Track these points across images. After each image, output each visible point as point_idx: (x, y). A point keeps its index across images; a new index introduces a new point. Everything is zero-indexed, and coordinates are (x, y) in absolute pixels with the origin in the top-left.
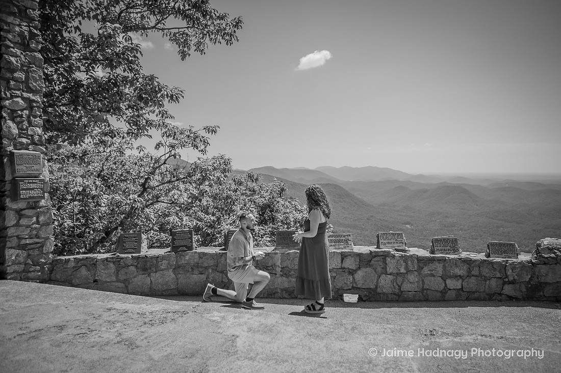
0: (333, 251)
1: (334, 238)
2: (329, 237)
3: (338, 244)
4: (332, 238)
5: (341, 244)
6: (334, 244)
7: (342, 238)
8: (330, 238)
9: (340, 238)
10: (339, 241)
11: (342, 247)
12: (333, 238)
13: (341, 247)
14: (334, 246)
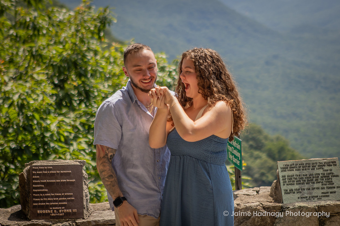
0: (297, 204)
1: (297, 173)
2: (284, 169)
3: (306, 186)
4: (290, 173)
5: (316, 185)
6: (297, 187)
7: (316, 171)
8: (287, 173)
9: (311, 171)
10: (310, 179)
11: (318, 193)
12: (295, 172)
13: (316, 193)
14: (298, 191)
